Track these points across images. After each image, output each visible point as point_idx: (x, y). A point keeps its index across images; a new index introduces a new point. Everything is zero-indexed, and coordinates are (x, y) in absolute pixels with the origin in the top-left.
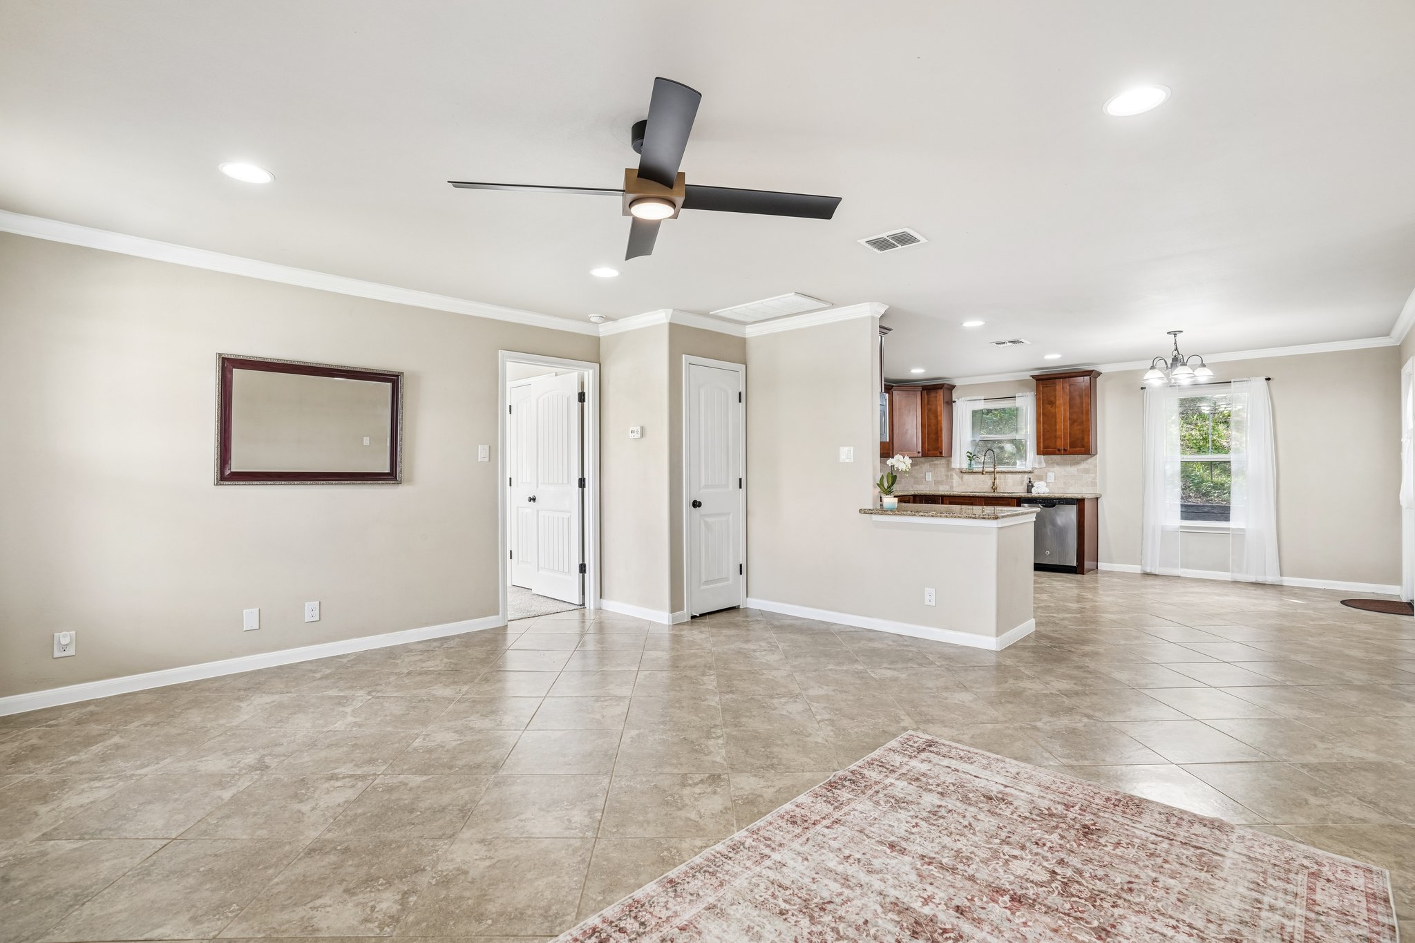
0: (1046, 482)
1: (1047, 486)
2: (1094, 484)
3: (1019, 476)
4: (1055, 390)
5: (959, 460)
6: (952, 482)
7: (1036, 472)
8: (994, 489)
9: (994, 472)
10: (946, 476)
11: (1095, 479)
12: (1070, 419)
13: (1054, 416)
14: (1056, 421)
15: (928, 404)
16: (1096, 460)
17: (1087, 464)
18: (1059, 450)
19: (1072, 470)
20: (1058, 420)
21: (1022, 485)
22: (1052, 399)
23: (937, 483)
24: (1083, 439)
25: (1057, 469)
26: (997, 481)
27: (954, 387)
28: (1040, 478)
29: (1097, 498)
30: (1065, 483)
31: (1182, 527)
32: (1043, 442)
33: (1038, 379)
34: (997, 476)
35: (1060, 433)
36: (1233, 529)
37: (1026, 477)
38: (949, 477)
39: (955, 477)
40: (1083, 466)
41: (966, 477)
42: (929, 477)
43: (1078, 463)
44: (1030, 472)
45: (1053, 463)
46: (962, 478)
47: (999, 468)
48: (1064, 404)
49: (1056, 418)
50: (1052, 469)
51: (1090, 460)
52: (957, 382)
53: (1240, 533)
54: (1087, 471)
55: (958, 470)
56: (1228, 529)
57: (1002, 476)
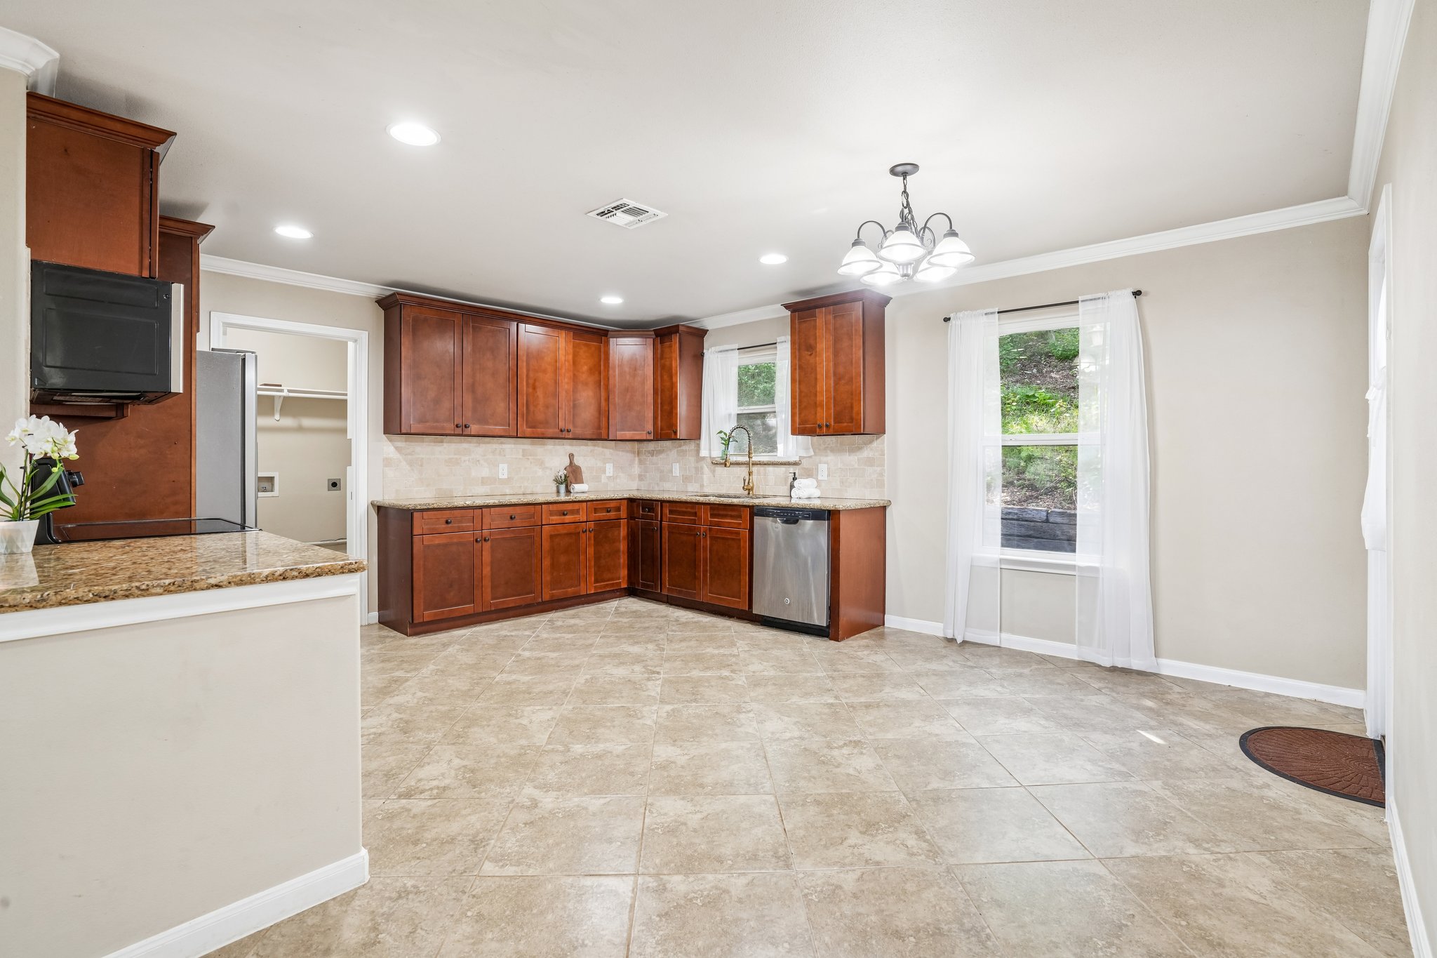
0: (817, 479)
1: (818, 486)
2: (880, 484)
3: (783, 469)
4: (815, 327)
5: (710, 446)
6: (702, 478)
7: (805, 463)
8: (749, 489)
9: (747, 464)
10: (697, 469)
11: (881, 475)
12: (835, 374)
13: (814, 370)
14: (816, 379)
15: (662, 358)
16: (883, 443)
17: (871, 450)
18: (820, 427)
19: (852, 459)
20: (818, 377)
21: (786, 485)
22: (812, 342)
23: (686, 479)
24: (852, 407)
25: (831, 458)
26: (754, 477)
27: (704, 332)
28: (809, 474)
29: (884, 508)
30: (842, 482)
31: (1002, 561)
32: (800, 414)
33: (793, 308)
34: (755, 469)
35: (822, 398)
36: (1081, 568)
37: (792, 469)
38: (698, 470)
39: (706, 470)
40: (866, 453)
41: (720, 469)
42: (677, 470)
43: (859, 449)
44: (795, 464)
45: (826, 449)
46: (714, 472)
47: (755, 459)
48: (827, 349)
49: (816, 374)
50: (824, 459)
51: (875, 444)
52: (708, 324)
53: (1091, 576)
54: (870, 462)
55: (709, 461)
56: (1073, 567)
57: (761, 468)
